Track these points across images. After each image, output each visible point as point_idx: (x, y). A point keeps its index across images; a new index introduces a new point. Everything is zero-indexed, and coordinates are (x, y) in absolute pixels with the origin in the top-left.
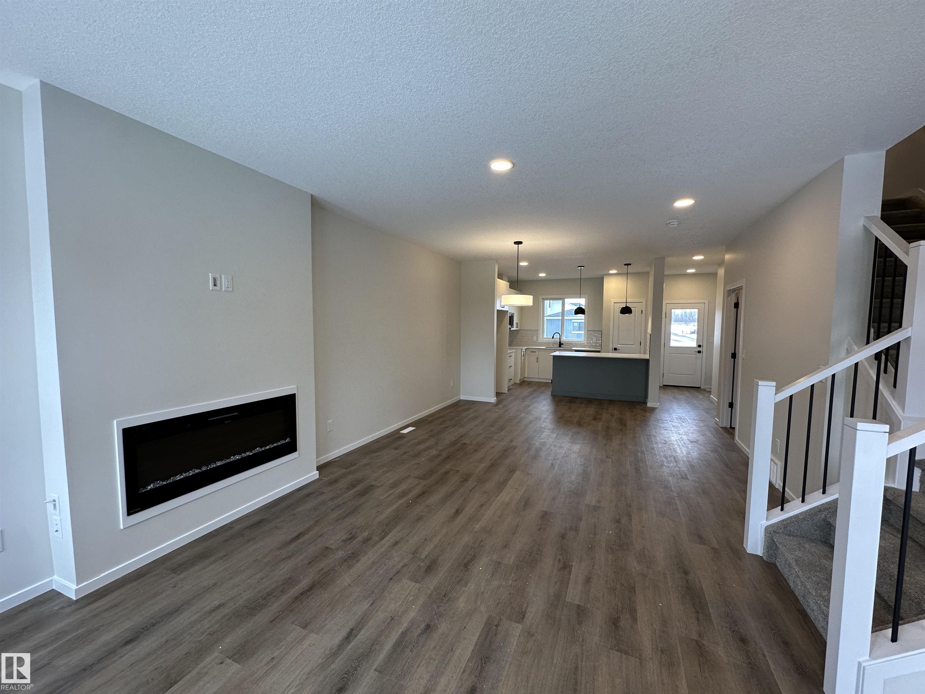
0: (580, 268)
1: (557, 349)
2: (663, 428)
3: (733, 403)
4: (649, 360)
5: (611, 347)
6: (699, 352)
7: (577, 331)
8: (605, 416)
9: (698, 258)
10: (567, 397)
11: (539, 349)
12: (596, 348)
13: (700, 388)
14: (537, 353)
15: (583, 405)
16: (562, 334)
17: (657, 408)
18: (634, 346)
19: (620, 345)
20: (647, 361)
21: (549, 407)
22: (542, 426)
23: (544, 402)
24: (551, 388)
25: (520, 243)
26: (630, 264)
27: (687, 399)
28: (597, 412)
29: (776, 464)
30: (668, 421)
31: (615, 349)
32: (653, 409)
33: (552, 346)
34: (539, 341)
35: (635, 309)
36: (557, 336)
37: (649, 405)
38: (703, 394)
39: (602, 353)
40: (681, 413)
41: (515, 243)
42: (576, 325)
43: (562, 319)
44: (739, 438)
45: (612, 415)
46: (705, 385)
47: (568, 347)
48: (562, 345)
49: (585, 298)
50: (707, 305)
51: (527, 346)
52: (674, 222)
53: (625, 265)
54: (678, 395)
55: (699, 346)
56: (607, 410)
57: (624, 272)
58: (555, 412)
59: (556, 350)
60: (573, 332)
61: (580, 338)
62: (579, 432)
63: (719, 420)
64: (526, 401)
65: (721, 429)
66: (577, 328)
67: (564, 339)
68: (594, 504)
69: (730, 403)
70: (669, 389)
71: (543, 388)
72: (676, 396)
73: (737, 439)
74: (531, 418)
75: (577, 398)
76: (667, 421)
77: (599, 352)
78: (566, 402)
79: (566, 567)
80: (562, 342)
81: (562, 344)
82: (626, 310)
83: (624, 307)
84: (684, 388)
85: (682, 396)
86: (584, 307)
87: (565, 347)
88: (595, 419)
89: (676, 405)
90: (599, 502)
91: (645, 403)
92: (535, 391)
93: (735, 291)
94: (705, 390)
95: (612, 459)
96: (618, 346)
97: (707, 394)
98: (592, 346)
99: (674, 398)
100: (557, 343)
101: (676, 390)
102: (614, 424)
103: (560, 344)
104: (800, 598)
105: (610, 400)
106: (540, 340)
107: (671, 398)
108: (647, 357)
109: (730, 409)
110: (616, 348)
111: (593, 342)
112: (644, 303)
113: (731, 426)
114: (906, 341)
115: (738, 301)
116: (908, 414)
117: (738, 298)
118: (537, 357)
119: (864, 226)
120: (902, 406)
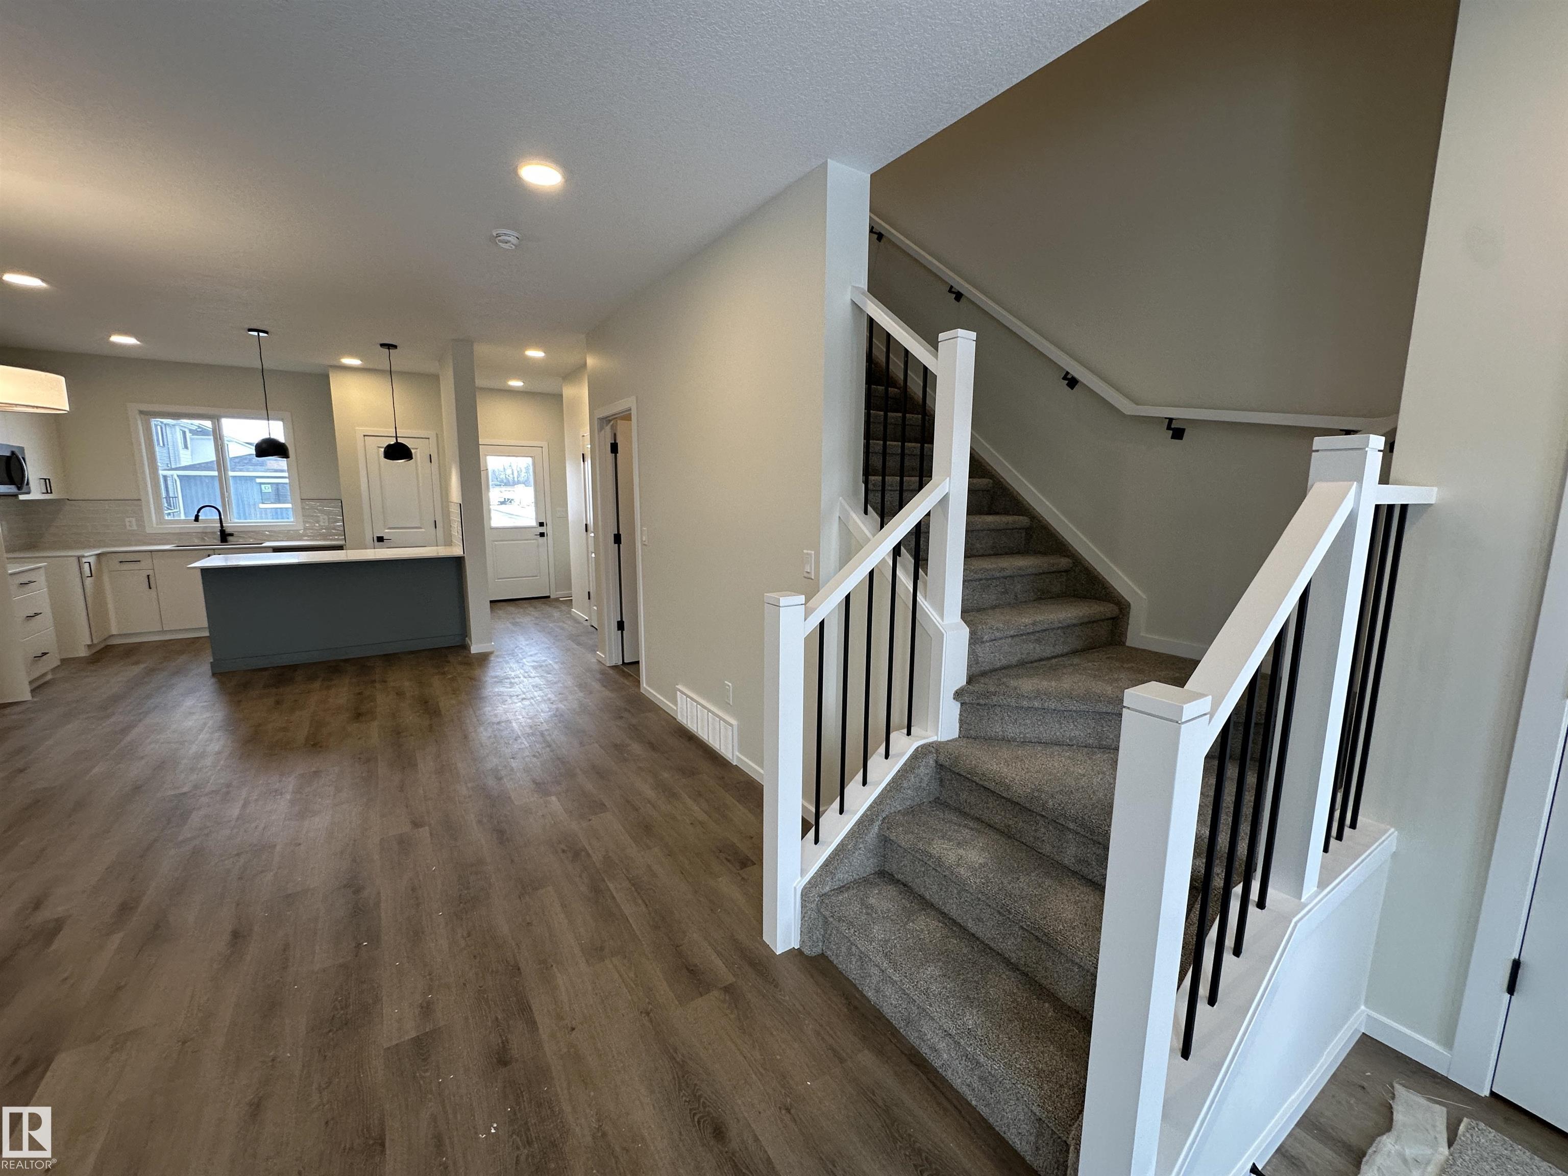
0: (256, 334)
1: (214, 549)
2: (517, 696)
3: (623, 622)
4: (464, 557)
5: (369, 537)
6: (542, 535)
7: (272, 503)
8: (383, 701)
9: (535, 354)
10: (265, 669)
11: (151, 551)
12: (331, 540)
13: (549, 597)
14: (146, 564)
15: (317, 685)
16: (225, 510)
17: (492, 653)
18: (423, 530)
19: (389, 529)
20: (458, 562)
21: (208, 715)
22: (185, 789)
23: (189, 702)
24: (209, 652)
26: (395, 347)
27: (537, 622)
28: (359, 694)
29: (731, 725)
30: (522, 678)
31: (380, 539)
32: (484, 658)
33: (196, 542)
34: (148, 530)
35: (417, 452)
36: (209, 516)
37: (474, 649)
38: (557, 608)
40: (536, 654)
42: (267, 489)
43: (220, 476)
44: (647, 684)
45: (400, 694)
46: (556, 591)
47: (251, 541)
48: (230, 538)
49: (282, 420)
50: (545, 450)
51: (105, 547)
52: (509, 235)
53: (382, 345)
54: (519, 618)
55: (541, 524)
56: (385, 682)
57: (380, 367)
58: (232, 725)
59: (215, 552)
60: (262, 506)
61: (283, 518)
62: (317, 773)
63: (603, 654)
64: (114, 714)
65: (611, 672)
66: (273, 497)
67: (233, 522)
68: (413, 1034)
69: (618, 622)
70: (500, 609)
71: (183, 658)
72: (518, 620)
73: (645, 685)
74: (136, 770)
75: (294, 668)
76: (520, 678)
77: (340, 548)
78: (265, 687)
80: (228, 531)
81: (231, 535)
82: (398, 452)
83: (392, 443)
84: (524, 601)
85: (527, 617)
86: (282, 440)
87: (241, 541)
88: (358, 716)
89: (521, 638)
90: (427, 1010)
91: (464, 647)
92: (150, 672)
93: (610, 421)
94: (557, 600)
95: (430, 825)
96: (385, 533)
97: (564, 608)
98: (321, 535)
99: (515, 624)
100: (214, 533)
101: (511, 608)
102: (411, 718)
103: (225, 536)
104: (900, 1025)
105: (385, 655)
106: (153, 525)
107: (509, 625)
108: (457, 551)
109: (620, 631)
110: (382, 538)
111: (320, 525)
112: (433, 440)
113: (625, 661)
114: (944, 500)
115: (615, 440)
116: (947, 621)
117: (615, 435)
118: (148, 576)
119: (853, 303)
120: (940, 609)
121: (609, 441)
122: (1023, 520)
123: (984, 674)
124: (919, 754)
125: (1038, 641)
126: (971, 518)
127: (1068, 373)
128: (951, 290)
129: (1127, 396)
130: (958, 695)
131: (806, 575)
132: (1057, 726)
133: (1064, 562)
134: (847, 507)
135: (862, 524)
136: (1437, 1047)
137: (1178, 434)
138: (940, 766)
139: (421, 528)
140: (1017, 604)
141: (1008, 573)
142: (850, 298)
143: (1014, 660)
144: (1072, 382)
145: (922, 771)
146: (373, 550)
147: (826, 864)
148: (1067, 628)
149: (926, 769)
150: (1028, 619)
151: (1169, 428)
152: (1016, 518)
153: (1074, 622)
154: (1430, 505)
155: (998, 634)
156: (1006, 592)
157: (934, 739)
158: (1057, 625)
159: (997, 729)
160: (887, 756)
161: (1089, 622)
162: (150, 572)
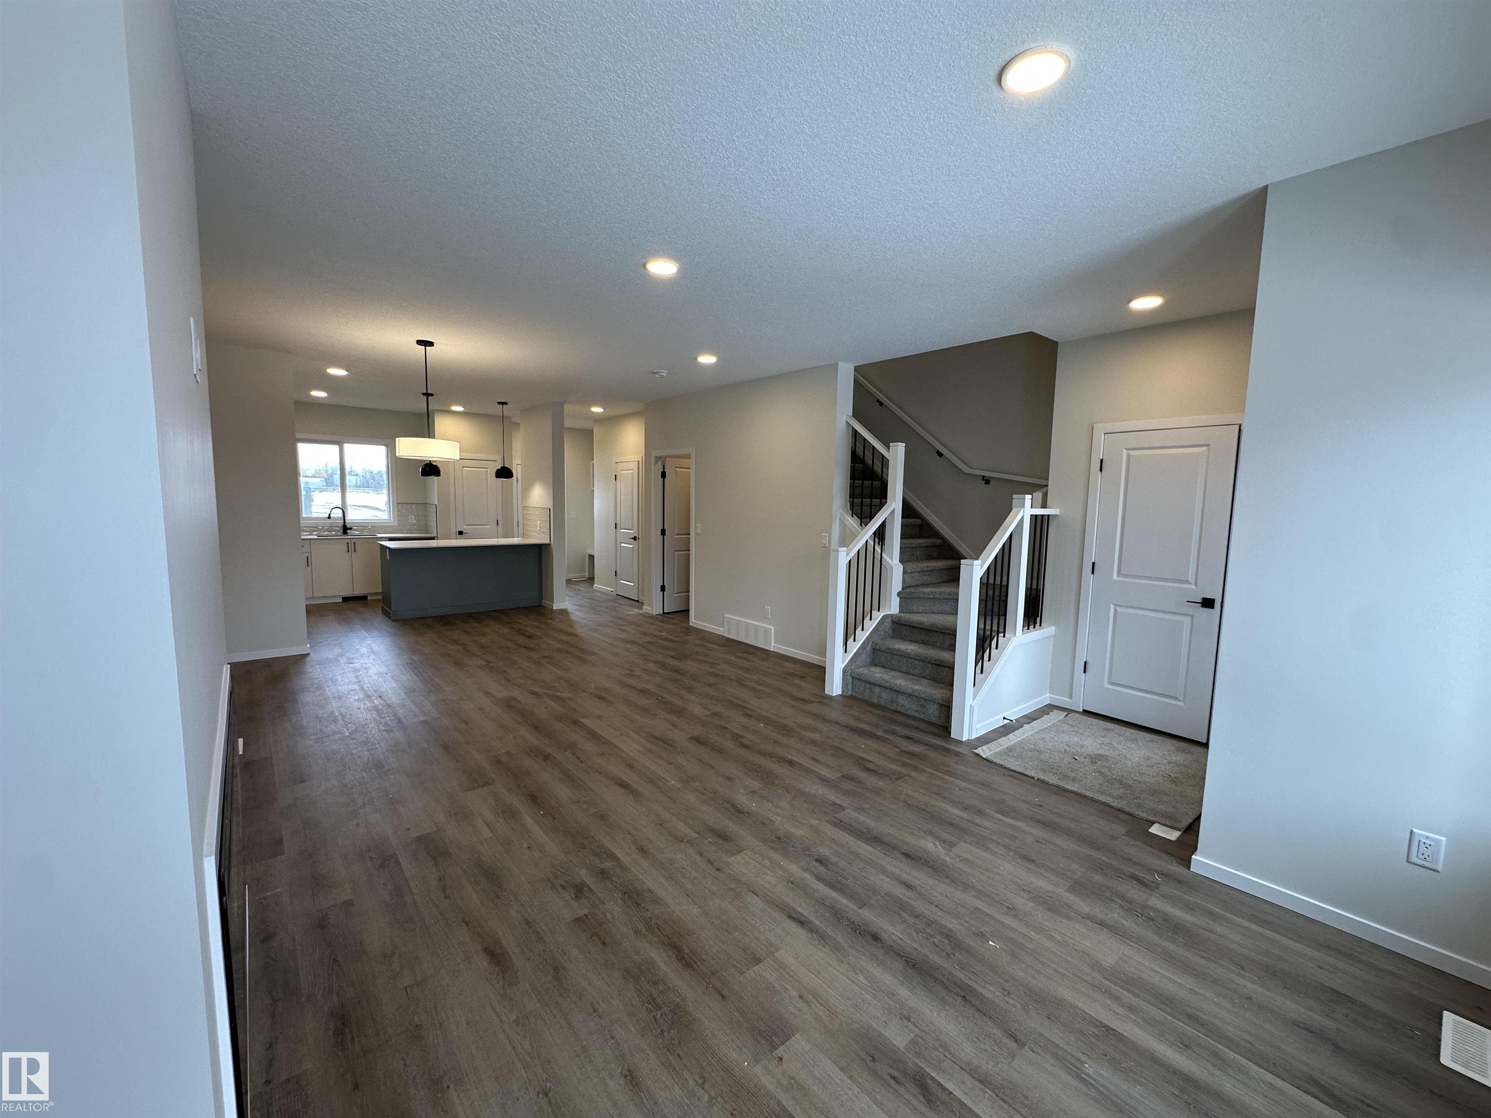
0: (425, 396)
3: (665, 586)
4: (550, 544)
5: (454, 531)
12: (421, 533)
17: (567, 609)
18: (489, 527)
19: (467, 525)
20: (540, 548)
25: (431, 344)
26: (506, 403)
29: (770, 629)
31: (461, 533)
33: (327, 533)
35: (487, 471)
36: (337, 513)
37: (556, 607)
39: (439, 541)
41: (420, 342)
44: (695, 619)
47: (365, 533)
48: (351, 531)
53: (499, 403)
63: (650, 607)
67: (352, 518)
69: (661, 586)
73: (693, 621)
79: (791, 763)
80: (350, 526)
81: (351, 529)
82: (504, 473)
83: (501, 467)
91: (548, 605)
93: (662, 459)
96: (464, 528)
98: (412, 529)
100: (340, 527)
103: (348, 530)
109: (662, 592)
110: (462, 531)
111: (409, 523)
113: (665, 611)
114: (893, 512)
115: (664, 469)
116: (894, 563)
117: (664, 466)
118: (307, 557)
119: (847, 422)
120: (892, 558)
121: (661, 470)
122: (918, 521)
123: (907, 587)
124: (884, 618)
125: (929, 575)
126: (903, 520)
127: (938, 451)
128: (878, 401)
129: (967, 465)
130: (899, 594)
131: (823, 545)
132: (939, 606)
133: (938, 541)
134: (844, 514)
135: (853, 522)
136: (1067, 700)
137: (987, 482)
138: (893, 622)
139: (487, 525)
140: (918, 560)
141: (913, 546)
142: (845, 420)
143: (919, 583)
144: (940, 455)
145: (886, 624)
146: (455, 540)
147: (852, 659)
148: (941, 570)
149: (888, 623)
150: (924, 565)
151: (983, 480)
152: (915, 520)
153: (946, 567)
154: (1057, 515)
155: (914, 571)
156: (913, 555)
157: (889, 613)
158: (937, 568)
159: (915, 608)
160: (871, 620)
161: (951, 568)
162: (308, 555)
